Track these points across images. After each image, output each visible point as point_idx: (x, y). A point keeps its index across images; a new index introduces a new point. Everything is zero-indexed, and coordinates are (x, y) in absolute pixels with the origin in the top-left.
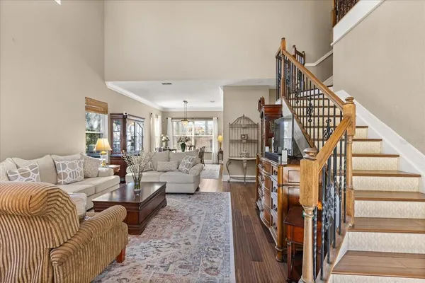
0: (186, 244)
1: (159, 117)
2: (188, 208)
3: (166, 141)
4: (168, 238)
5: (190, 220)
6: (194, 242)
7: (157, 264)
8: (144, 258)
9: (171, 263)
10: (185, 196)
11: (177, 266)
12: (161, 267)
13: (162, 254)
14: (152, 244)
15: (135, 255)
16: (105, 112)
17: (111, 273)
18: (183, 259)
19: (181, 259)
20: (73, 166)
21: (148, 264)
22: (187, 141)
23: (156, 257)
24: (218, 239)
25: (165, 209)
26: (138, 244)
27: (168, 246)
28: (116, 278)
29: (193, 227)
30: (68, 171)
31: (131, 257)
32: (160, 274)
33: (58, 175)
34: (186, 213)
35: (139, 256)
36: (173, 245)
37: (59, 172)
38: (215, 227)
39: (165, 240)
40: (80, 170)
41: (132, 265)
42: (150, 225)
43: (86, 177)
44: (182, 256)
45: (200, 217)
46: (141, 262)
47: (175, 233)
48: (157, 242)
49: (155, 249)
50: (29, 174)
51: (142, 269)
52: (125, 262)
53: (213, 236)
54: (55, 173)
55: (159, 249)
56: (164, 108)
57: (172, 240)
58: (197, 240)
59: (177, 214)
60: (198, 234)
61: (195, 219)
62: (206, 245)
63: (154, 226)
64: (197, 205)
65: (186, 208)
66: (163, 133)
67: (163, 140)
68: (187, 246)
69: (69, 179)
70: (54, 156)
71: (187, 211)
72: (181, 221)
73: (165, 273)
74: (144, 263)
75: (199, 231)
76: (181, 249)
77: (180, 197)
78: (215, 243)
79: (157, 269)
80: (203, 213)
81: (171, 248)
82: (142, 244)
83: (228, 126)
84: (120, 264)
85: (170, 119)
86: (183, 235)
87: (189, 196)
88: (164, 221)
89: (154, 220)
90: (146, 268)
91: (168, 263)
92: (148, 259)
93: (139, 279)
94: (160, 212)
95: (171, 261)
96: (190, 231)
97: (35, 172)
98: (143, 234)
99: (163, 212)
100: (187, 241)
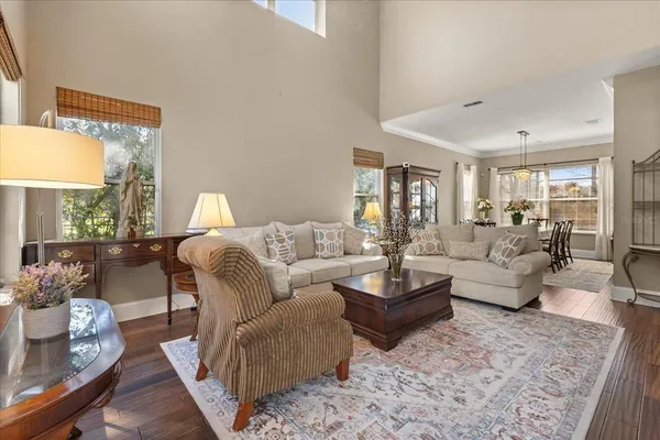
0: (457, 399)
1: (474, 168)
2: (493, 334)
3: (487, 209)
4: (427, 373)
5: (486, 358)
6: (475, 404)
7: (387, 410)
8: (373, 389)
9: (410, 420)
10: (496, 311)
11: (418, 433)
12: (392, 417)
13: (404, 398)
14: (397, 373)
15: (365, 379)
16: (380, 166)
17: (323, 390)
18: (436, 426)
19: (431, 423)
20: (330, 236)
21: (375, 402)
22: (526, 208)
23: (391, 397)
24: (537, 423)
25: (446, 323)
26: (377, 364)
27: (421, 387)
28: (325, 400)
29: (486, 373)
30: (325, 242)
31: (358, 380)
32: (383, 430)
33: (315, 245)
34: (485, 342)
35: (369, 383)
36: (429, 390)
37: (317, 242)
38: (542, 394)
39: (420, 375)
40: (338, 242)
41: (352, 392)
42: (408, 342)
43: (345, 254)
44: (437, 420)
45: (512, 359)
46: (367, 394)
47: (444, 371)
48: (407, 372)
49: (397, 383)
50: (283, 241)
51: (361, 406)
52: (347, 383)
53: (526, 411)
54: (312, 244)
55: (404, 387)
56: (483, 152)
57: (432, 381)
58: (484, 402)
59: (464, 338)
60: (490, 391)
61: (498, 360)
62: (499, 421)
63: (414, 346)
64: (515, 334)
65: (489, 332)
66: (480, 196)
67: (480, 207)
68: (456, 405)
69: (326, 253)
70: (314, 223)
71: (487, 339)
72: (467, 353)
73: (392, 431)
74: (370, 398)
75: (497, 385)
76: (442, 404)
77: (485, 310)
78: (524, 429)
79: (384, 417)
80: (524, 354)
81: (424, 395)
82: (383, 368)
83: (629, 169)
84: (339, 382)
85: (494, 170)
86: (459, 381)
87: (506, 312)
88: (435, 343)
89: (419, 337)
90: (369, 407)
91: (407, 416)
92: (379, 394)
93: (350, 418)
94: (435, 326)
95: (413, 418)
96: (475, 378)
97: (290, 238)
98: (391, 353)
99: (441, 327)
100: (459, 394)
